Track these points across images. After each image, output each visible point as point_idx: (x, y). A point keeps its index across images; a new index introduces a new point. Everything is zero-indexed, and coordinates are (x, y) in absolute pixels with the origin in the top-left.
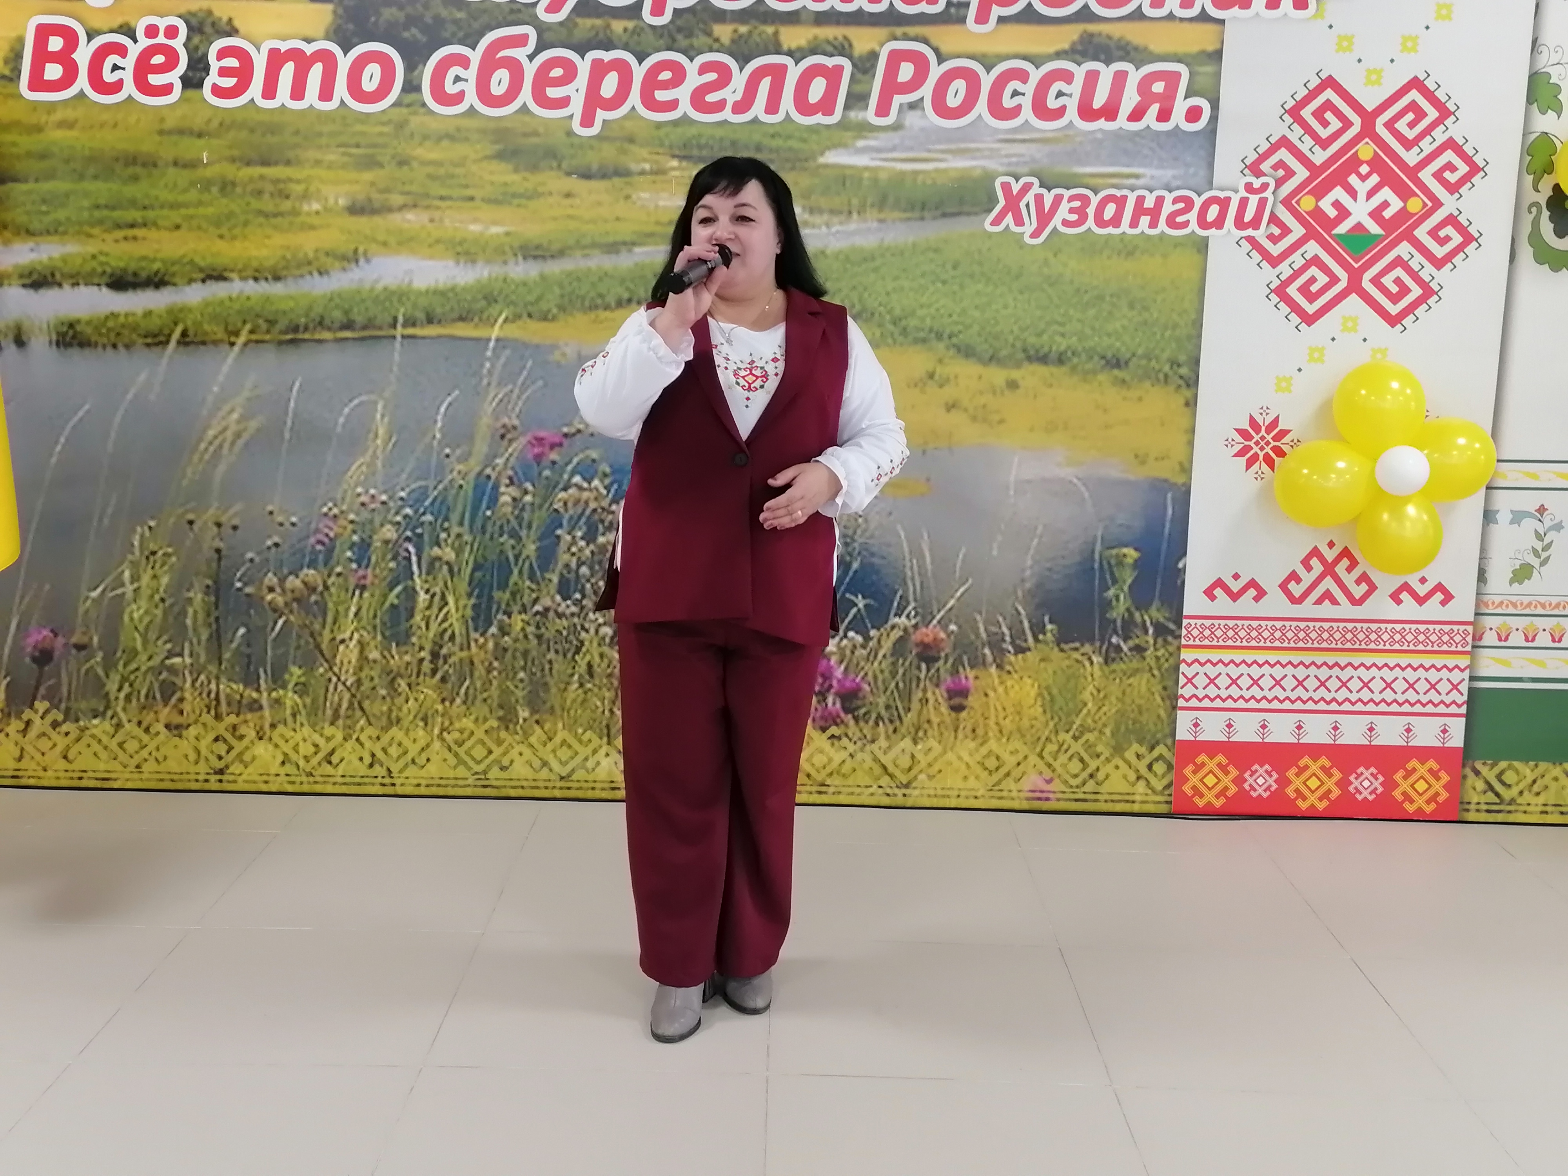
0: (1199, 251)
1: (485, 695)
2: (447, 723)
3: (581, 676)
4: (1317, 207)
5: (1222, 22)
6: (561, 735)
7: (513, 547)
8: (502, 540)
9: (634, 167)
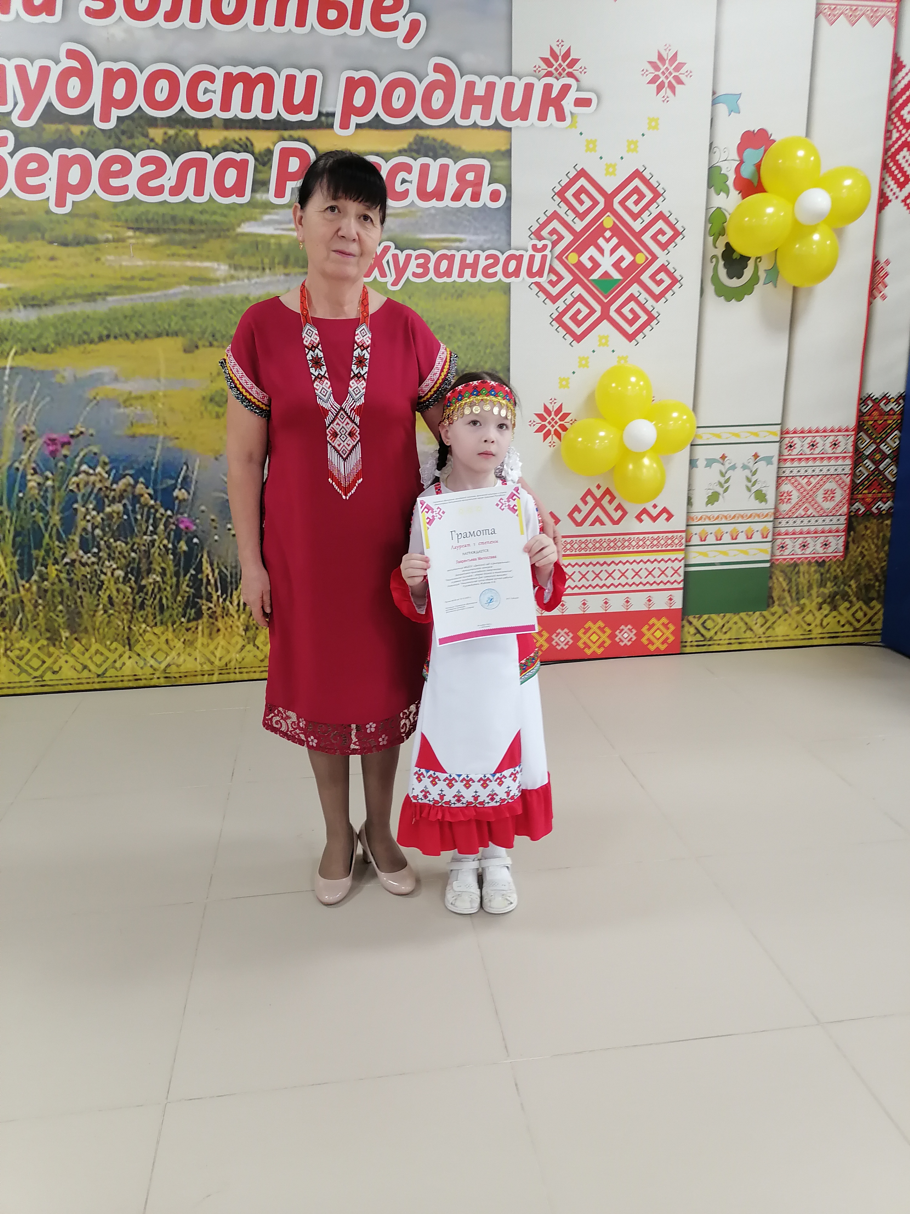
0: (505, 293)
1: (35, 623)
2: (9, 645)
3: (104, 605)
4: (579, 261)
5: (509, 130)
6: (95, 647)
7: (43, 518)
8: (33, 514)
9: (100, 236)
